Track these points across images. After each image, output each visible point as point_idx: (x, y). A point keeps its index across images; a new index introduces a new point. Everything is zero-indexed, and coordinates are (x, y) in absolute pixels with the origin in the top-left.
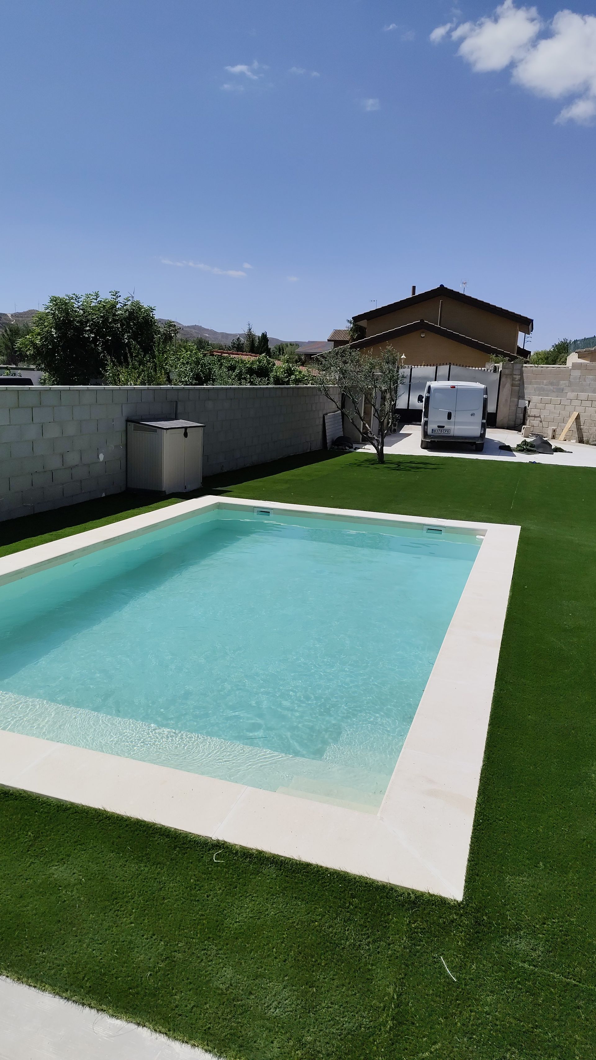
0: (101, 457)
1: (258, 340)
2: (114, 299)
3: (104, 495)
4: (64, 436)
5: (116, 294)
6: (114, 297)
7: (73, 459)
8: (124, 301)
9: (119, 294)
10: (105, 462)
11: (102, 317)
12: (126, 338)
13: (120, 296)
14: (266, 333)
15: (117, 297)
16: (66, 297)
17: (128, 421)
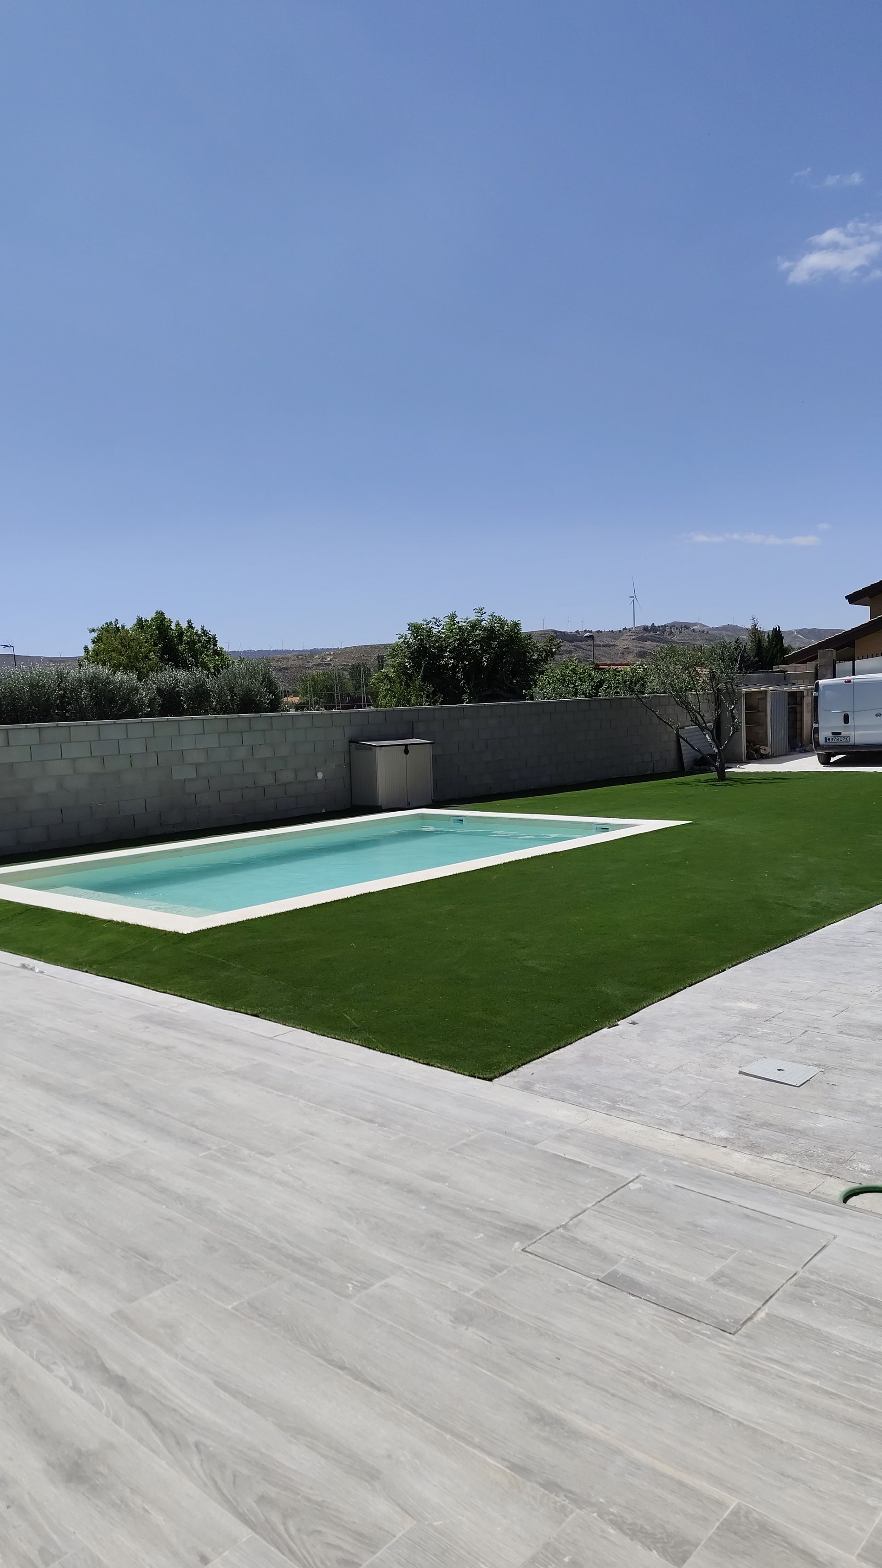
0: (320, 775)
1: (767, 640)
2: (478, 616)
3: (324, 811)
4: (276, 756)
5: (481, 611)
6: (479, 615)
7: (287, 776)
8: (489, 617)
9: (484, 611)
10: (324, 780)
11: (458, 640)
12: (485, 661)
13: (485, 613)
14: (779, 628)
15: (482, 614)
16: (423, 623)
17: (350, 742)
